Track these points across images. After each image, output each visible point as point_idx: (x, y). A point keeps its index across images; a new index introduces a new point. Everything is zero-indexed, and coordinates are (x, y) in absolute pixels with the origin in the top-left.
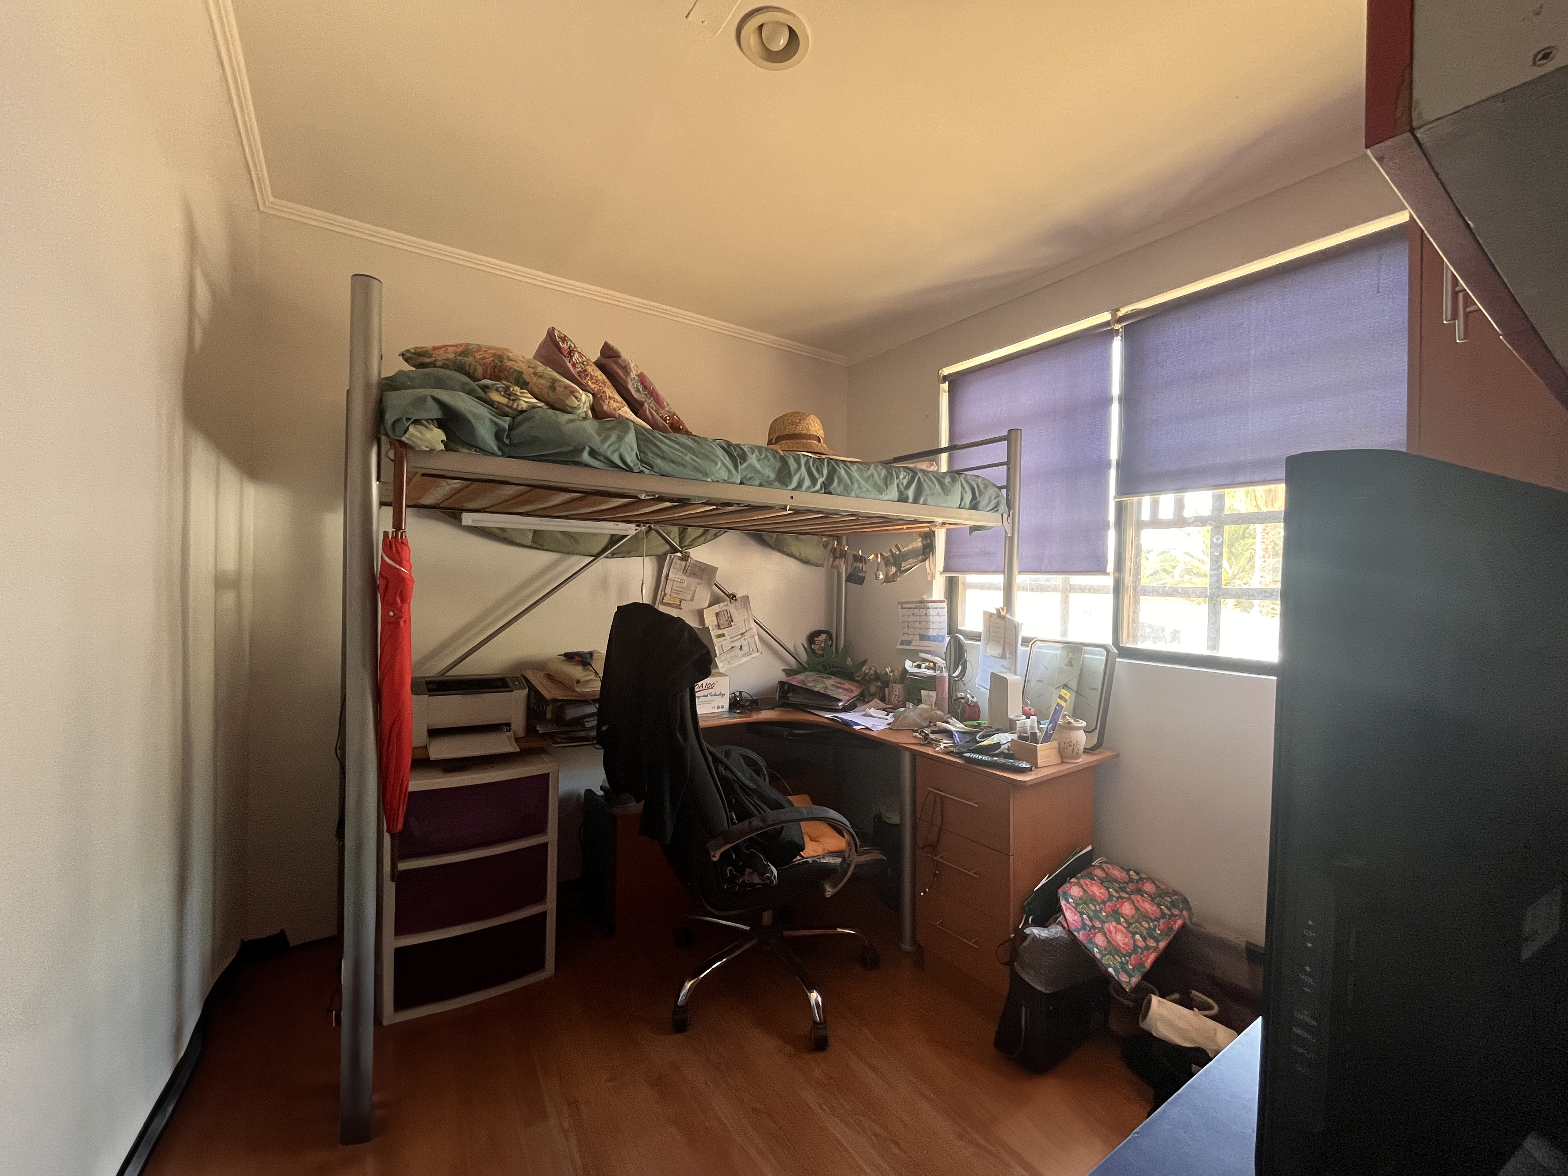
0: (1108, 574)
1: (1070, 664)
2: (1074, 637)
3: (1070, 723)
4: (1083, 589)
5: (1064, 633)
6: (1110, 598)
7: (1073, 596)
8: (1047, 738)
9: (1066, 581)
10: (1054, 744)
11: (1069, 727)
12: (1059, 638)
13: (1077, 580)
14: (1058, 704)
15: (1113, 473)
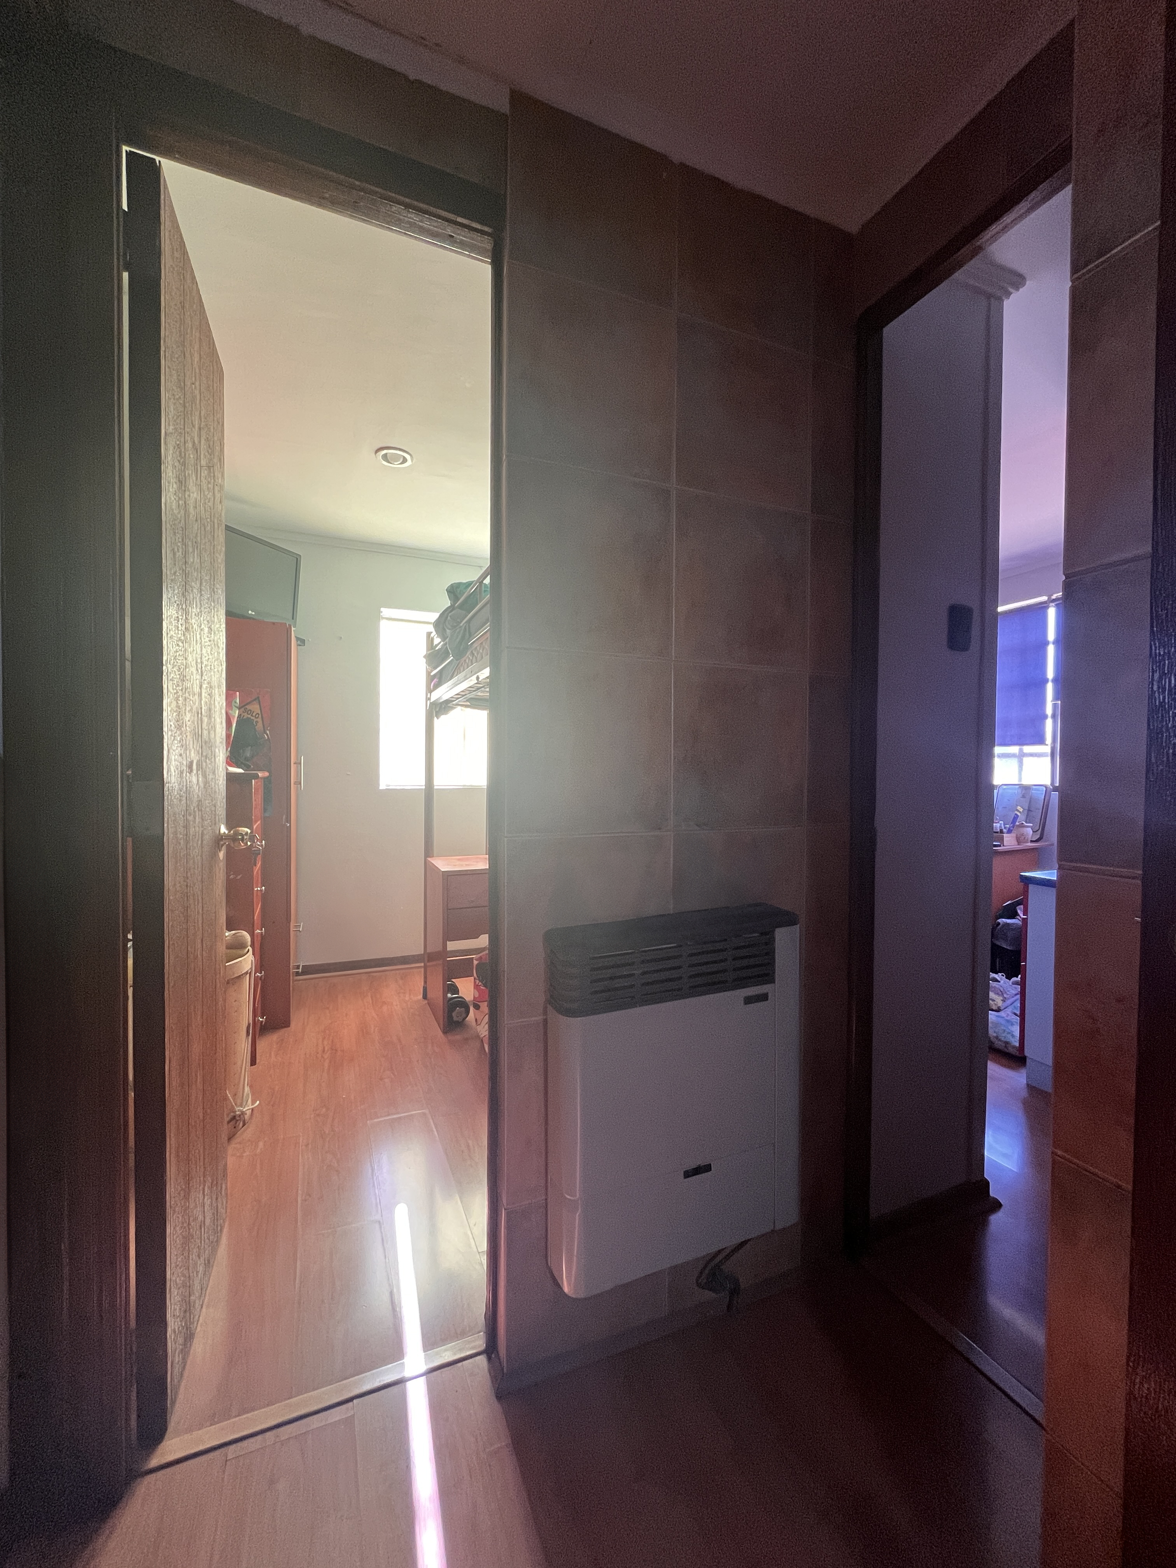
0: (1047, 745)
1: (1024, 796)
2: (1026, 781)
3: (1023, 823)
4: (1032, 755)
5: (1020, 779)
6: (1049, 759)
7: (1025, 759)
8: (1009, 831)
9: (1021, 750)
10: (1013, 835)
11: (1022, 826)
12: (1017, 783)
13: (1027, 749)
14: (1016, 814)
15: (1050, 688)
